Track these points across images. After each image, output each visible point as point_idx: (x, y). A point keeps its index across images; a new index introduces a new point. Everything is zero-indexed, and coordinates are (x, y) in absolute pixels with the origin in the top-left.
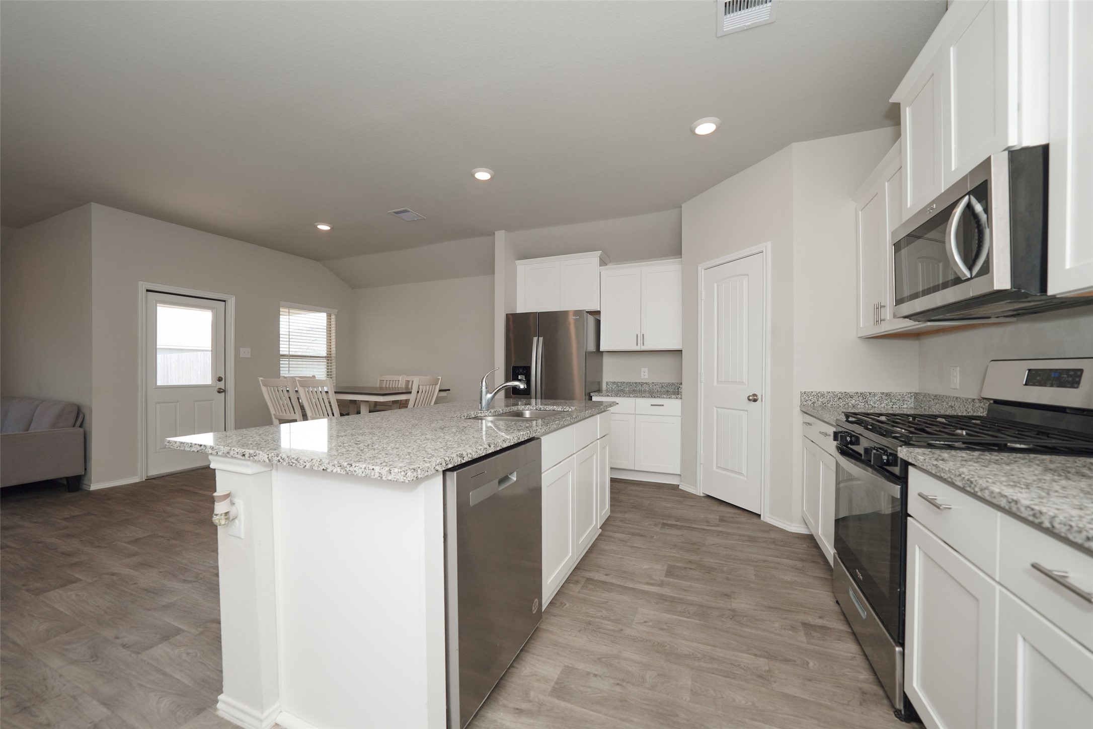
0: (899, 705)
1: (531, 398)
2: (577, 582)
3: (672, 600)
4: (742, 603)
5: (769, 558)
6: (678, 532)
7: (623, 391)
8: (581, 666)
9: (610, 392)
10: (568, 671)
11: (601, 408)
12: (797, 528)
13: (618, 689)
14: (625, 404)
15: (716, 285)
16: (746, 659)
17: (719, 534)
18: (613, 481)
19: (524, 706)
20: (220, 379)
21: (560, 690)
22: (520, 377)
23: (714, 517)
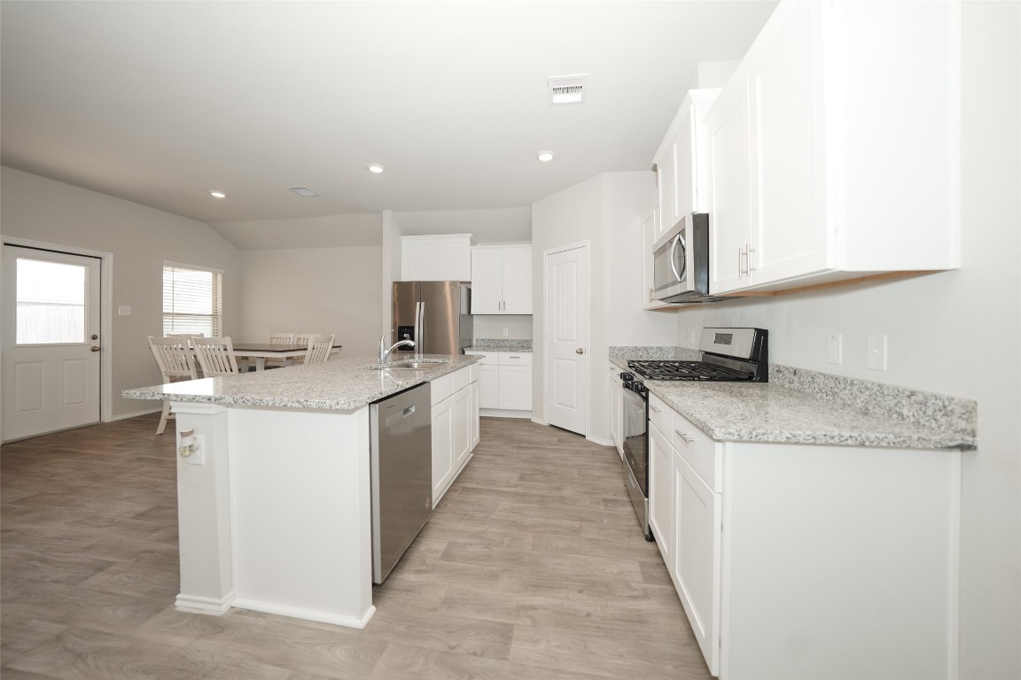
0: (647, 533)
1: (414, 353)
2: (456, 490)
3: (523, 495)
4: (568, 492)
5: (587, 463)
6: (529, 451)
7: (489, 346)
8: (461, 541)
9: (479, 348)
10: (451, 545)
11: (472, 360)
12: (606, 443)
13: (486, 550)
14: (491, 357)
15: (555, 268)
16: (567, 523)
17: (557, 450)
18: (481, 418)
19: (423, 568)
20: (94, 338)
21: (446, 556)
22: (405, 335)
23: (554, 440)
